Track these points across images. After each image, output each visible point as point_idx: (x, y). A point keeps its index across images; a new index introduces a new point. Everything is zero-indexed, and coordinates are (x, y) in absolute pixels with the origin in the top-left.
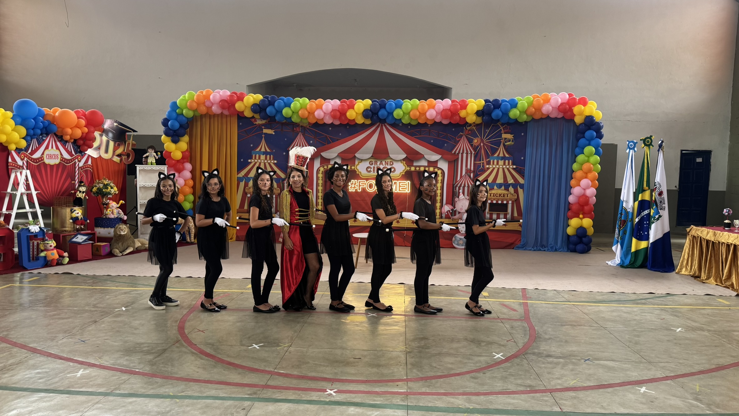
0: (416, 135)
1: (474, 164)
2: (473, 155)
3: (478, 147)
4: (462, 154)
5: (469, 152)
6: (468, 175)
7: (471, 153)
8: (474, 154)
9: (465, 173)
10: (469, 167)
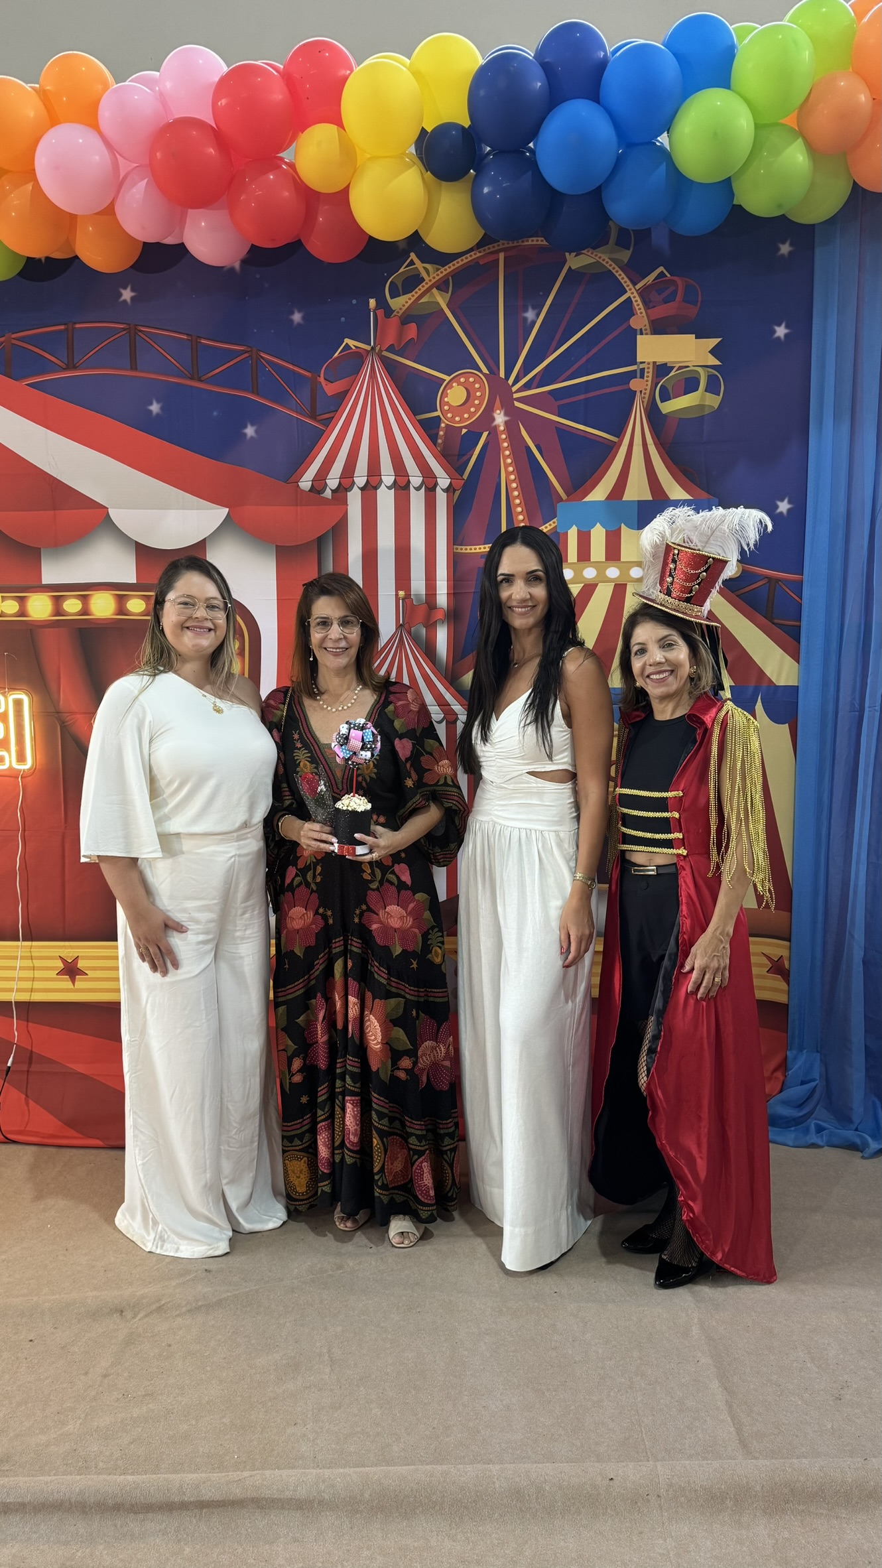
0: (43, 367)
1: (455, 561)
2: (441, 499)
3: (473, 436)
4: (370, 489)
5: (416, 479)
6: (416, 639)
7: (430, 487)
8: (449, 490)
9: (399, 626)
10: (418, 585)
